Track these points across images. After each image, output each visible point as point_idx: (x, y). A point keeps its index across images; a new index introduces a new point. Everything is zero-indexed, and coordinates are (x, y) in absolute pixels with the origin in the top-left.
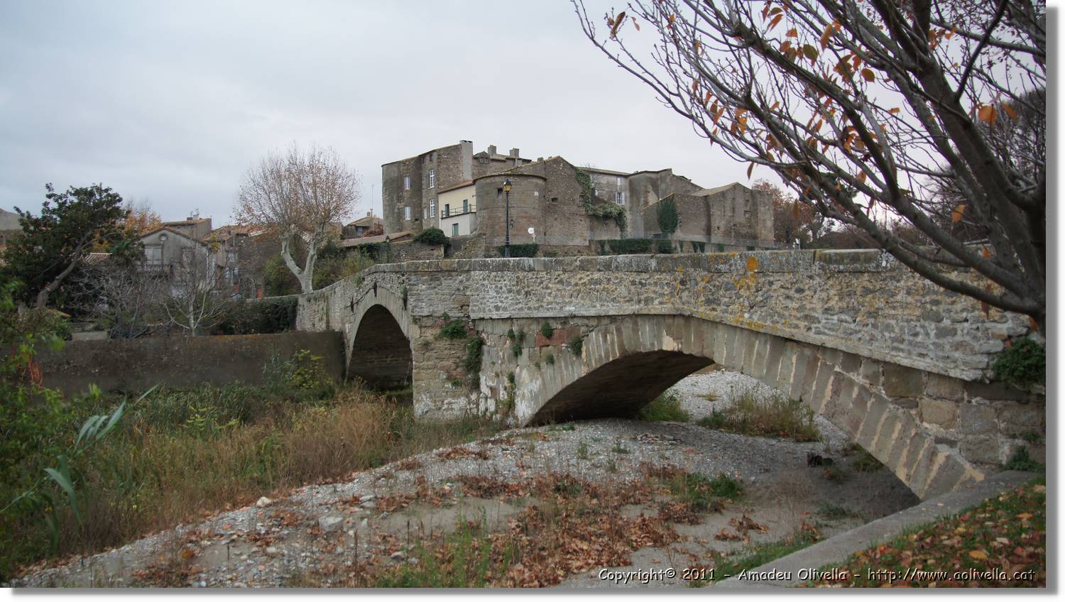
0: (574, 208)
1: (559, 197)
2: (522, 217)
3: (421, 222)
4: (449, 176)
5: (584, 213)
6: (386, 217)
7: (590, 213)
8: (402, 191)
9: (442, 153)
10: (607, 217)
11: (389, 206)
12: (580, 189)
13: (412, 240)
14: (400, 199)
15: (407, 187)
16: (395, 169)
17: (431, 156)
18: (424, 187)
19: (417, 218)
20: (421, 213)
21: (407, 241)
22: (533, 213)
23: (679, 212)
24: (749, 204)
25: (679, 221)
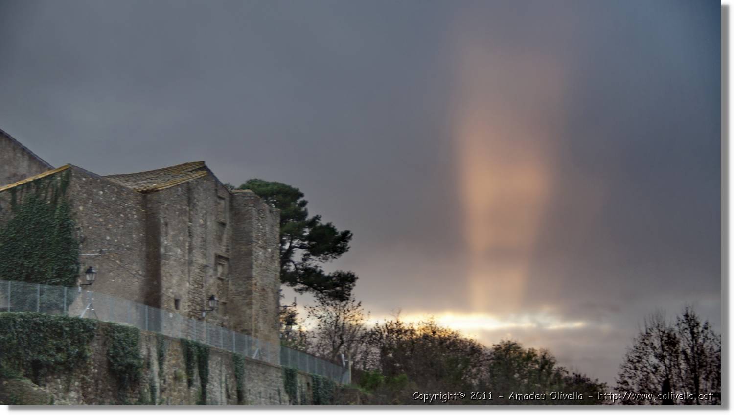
23: (81, 233)
24: (225, 237)
25: (82, 269)
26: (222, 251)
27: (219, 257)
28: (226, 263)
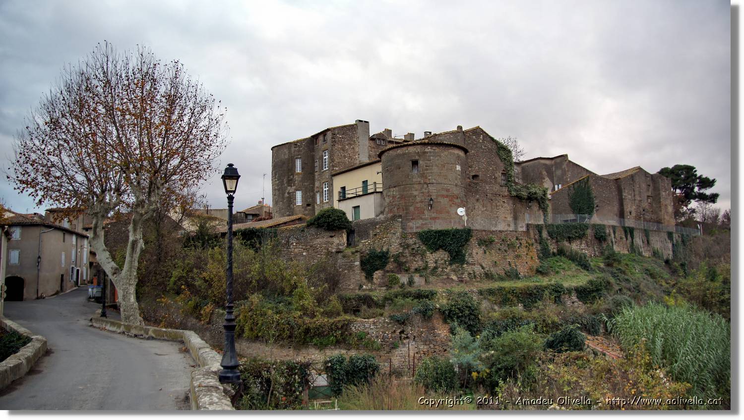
0: (496, 188)
1: (480, 174)
2: (443, 196)
3: (314, 207)
4: (345, 157)
5: (506, 194)
6: (276, 202)
7: (514, 193)
8: (293, 174)
9: (336, 132)
10: (531, 198)
11: (279, 190)
12: (502, 166)
13: (305, 224)
14: (290, 182)
15: (298, 169)
16: (286, 151)
17: (325, 135)
18: (317, 169)
19: (309, 203)
20: (314, 198)
21: (298, 226)
22: (456, 191)
23: (594, 195)
24: (650, 189)
25: (595, 206)
26: (650, 194)
27: (648, 196)
28: (651, 198)
